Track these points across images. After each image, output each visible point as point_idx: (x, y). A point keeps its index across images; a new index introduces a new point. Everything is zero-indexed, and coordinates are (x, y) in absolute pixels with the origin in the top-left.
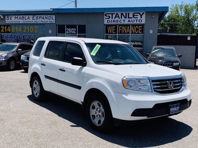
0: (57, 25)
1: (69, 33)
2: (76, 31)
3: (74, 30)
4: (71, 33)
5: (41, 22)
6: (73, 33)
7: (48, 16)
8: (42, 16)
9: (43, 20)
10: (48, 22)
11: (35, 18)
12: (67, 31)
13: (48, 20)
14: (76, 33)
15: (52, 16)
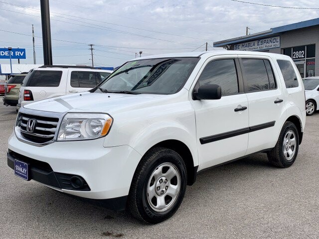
0: (282, 49)
1: (296, 58)
2: (304, 55)
3: (302, 54)
4: (299, 58)
5: (266, 48)
6: (301, 58)
7: (273, 38)
8: (266, 40)
9: (267, 45)
10: (273, 47)
11: (260, 42)
12: (293, 55)
13: (273, 44)
14: (304, 58)
15: (276, 38)
